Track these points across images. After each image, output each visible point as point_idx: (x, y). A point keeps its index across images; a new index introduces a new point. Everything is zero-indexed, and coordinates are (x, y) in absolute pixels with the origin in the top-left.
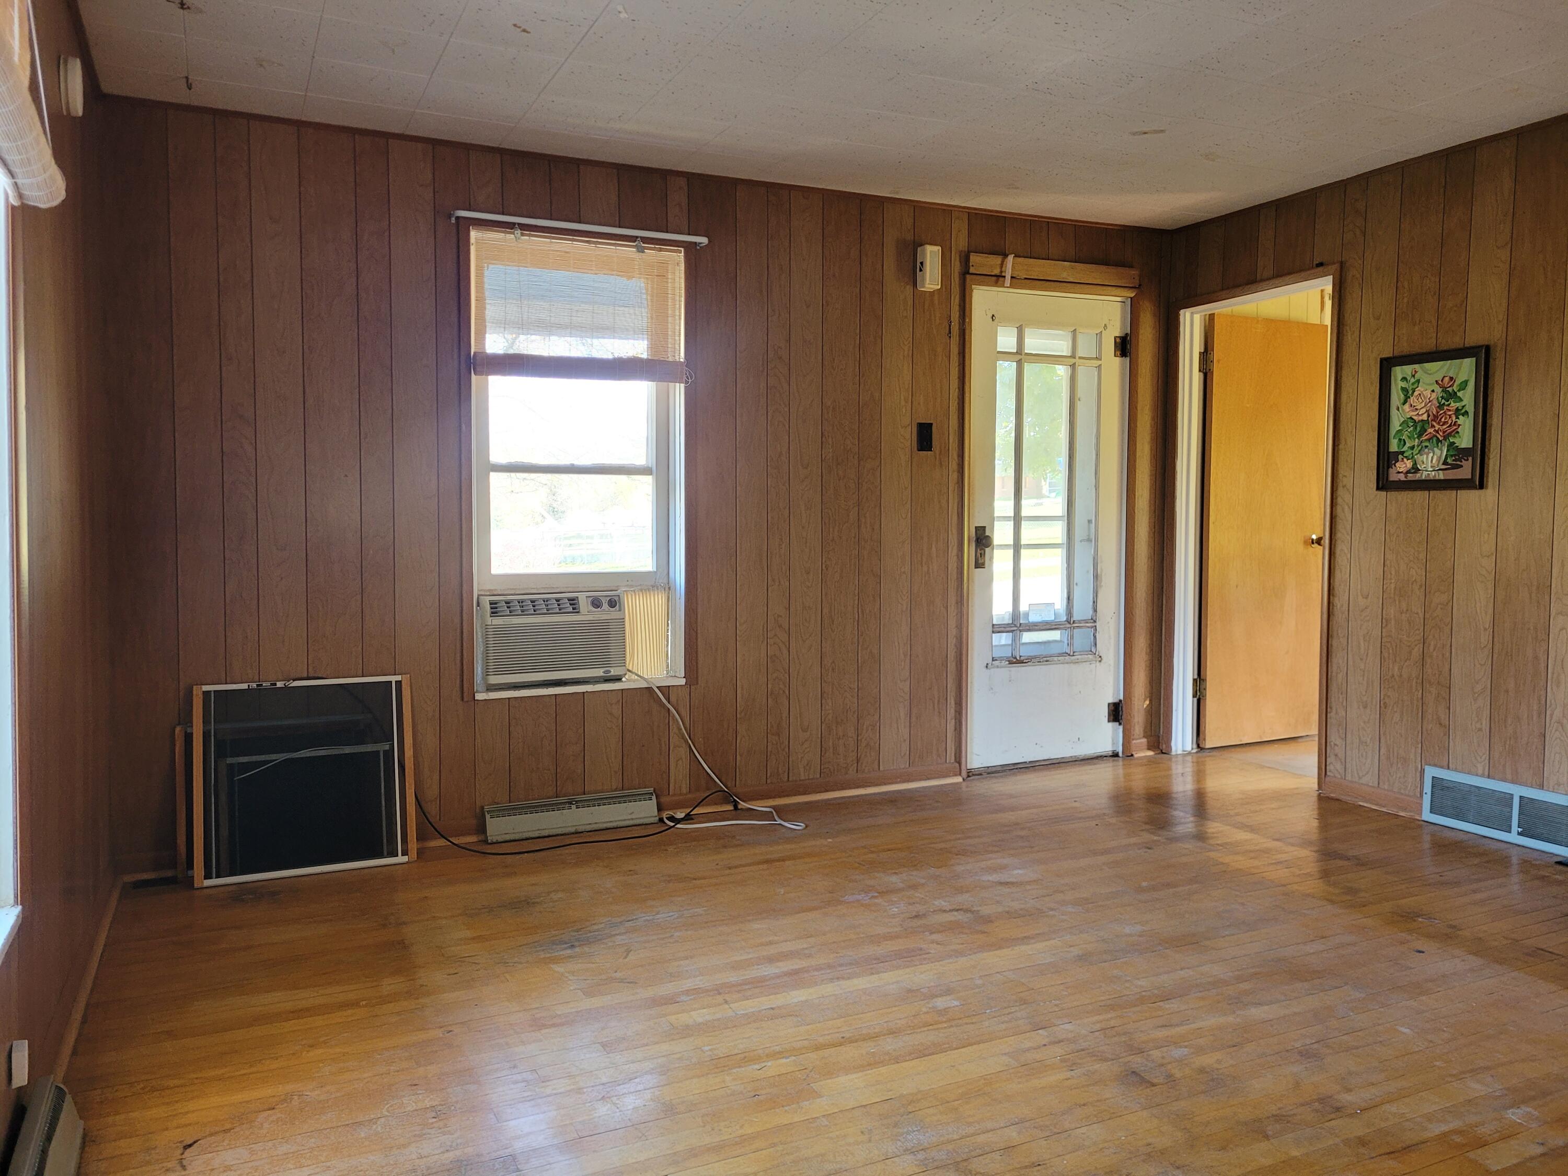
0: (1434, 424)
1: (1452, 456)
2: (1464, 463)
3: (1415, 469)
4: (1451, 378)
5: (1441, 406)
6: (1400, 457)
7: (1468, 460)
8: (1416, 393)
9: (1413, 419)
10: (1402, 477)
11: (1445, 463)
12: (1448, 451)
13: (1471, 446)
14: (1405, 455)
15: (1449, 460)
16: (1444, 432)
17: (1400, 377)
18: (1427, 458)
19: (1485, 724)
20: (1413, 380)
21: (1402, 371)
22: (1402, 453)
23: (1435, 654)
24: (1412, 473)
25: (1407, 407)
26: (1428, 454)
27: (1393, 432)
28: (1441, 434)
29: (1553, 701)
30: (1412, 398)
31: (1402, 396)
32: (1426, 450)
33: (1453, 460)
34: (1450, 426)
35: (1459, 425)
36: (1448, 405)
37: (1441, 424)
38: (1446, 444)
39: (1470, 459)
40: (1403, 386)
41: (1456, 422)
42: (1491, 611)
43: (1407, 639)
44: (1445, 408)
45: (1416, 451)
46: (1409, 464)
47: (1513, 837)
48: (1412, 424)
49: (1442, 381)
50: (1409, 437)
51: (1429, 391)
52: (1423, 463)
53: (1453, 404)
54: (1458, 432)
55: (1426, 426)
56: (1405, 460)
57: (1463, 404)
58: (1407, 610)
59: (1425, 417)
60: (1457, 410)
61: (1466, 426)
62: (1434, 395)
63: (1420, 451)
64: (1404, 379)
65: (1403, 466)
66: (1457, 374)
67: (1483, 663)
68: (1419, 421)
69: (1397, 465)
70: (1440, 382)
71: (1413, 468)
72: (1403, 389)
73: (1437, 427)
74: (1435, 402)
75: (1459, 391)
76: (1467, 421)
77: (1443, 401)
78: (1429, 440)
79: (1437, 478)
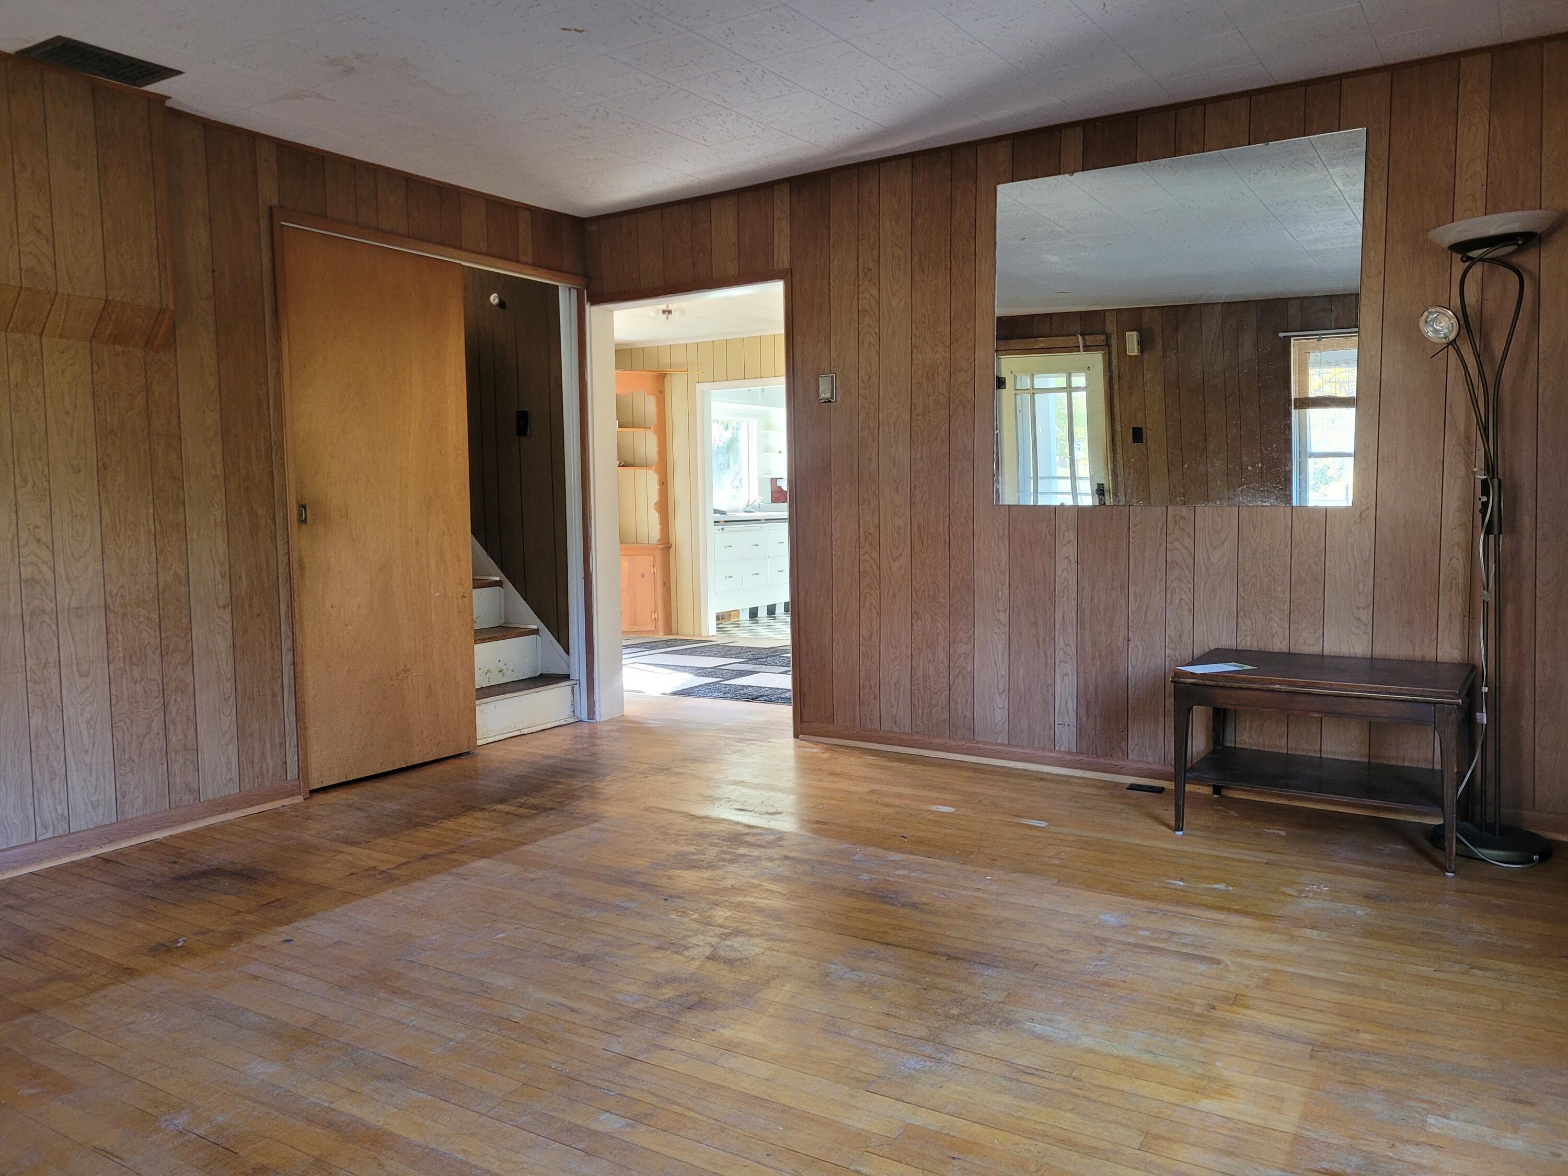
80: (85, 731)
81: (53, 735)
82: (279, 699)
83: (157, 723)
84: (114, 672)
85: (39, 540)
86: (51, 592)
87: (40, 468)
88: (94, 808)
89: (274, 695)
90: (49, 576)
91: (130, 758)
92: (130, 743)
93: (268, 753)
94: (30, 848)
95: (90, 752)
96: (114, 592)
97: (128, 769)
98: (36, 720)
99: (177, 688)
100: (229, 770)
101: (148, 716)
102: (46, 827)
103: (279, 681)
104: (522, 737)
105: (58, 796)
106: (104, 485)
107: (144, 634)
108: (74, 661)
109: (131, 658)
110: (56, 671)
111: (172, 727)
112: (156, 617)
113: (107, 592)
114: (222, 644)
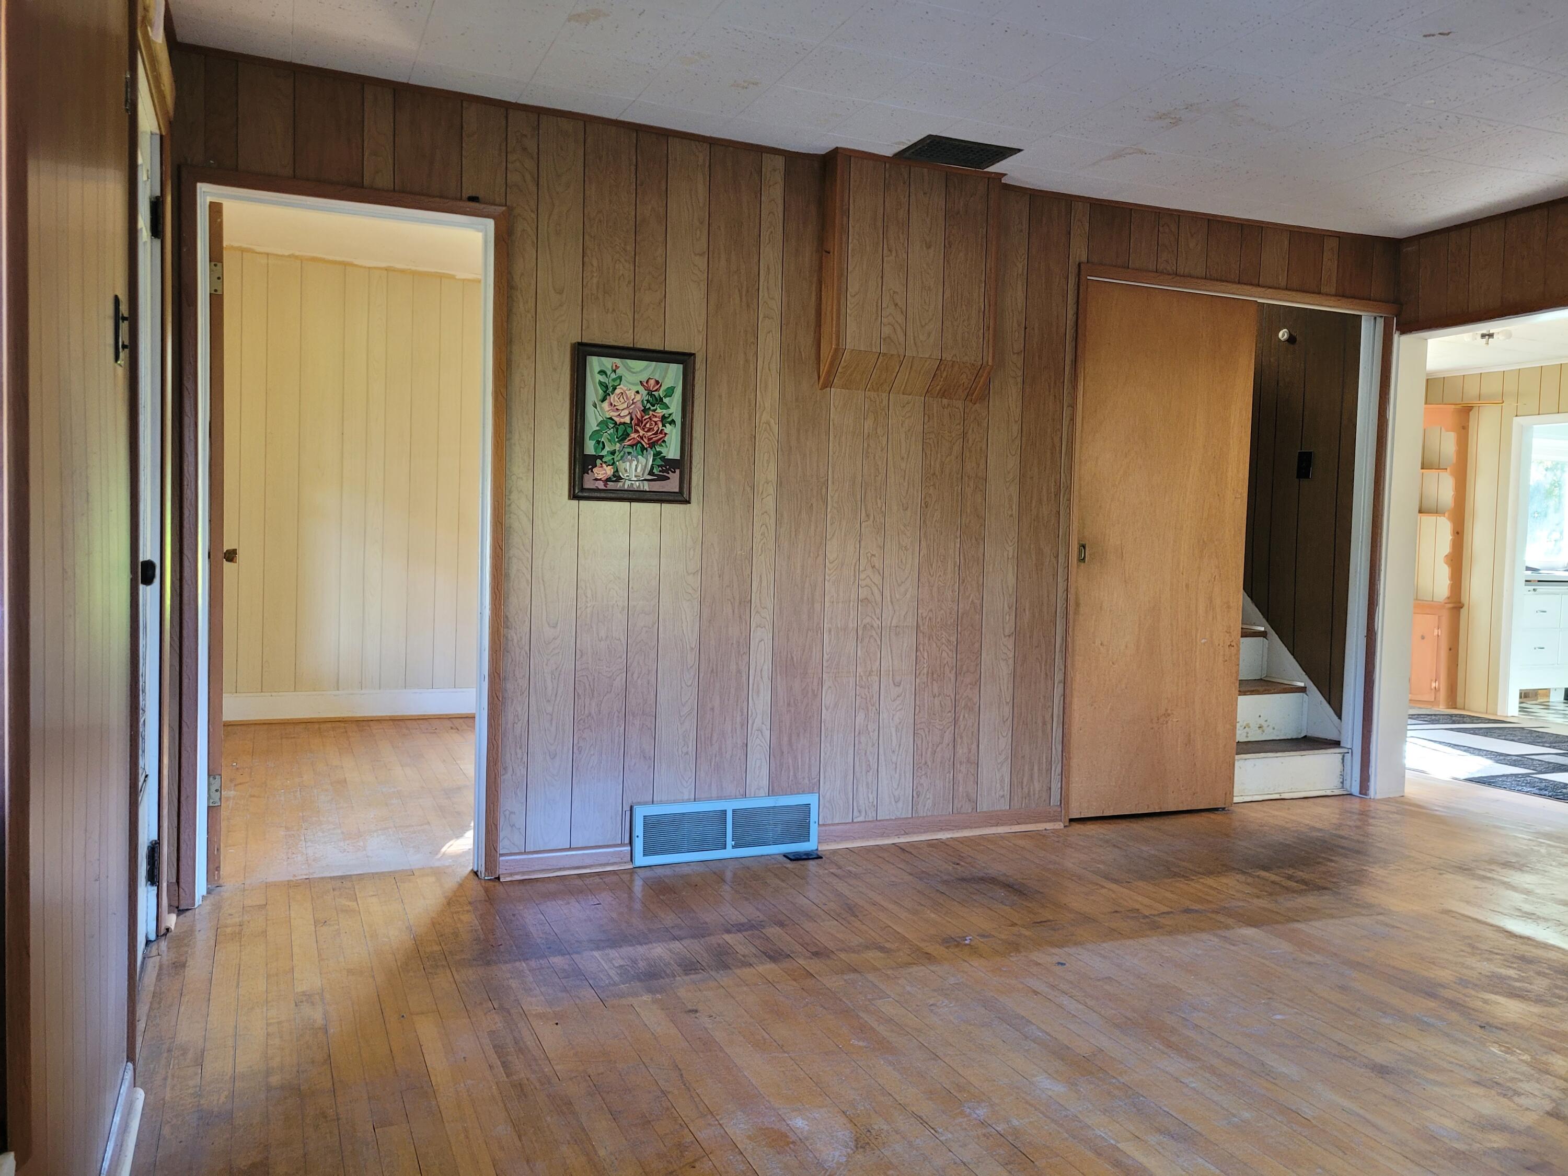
0: (639, 429)
1: (659, 466)
2: (671, 475)
3: (617, 478)
4: (657, 382)
5: (645, 410)
6: (598, 461)
7: (675, 472)
8: (618, 391)
9: (613, 420)
10: (601, 485)
11: (651, 473)
12: (654, 460)
13: (678, 458)
14: (604, 460)
15: (655, 471)
16: (649, 439)
17: (597, 369)
18: (630, 465)
19: (691, 748)
20: (613, 376)
21: (601, 364)
22: (601, 457)
23: (639, 682)
24: (613, 481)
25: (606, 405)
26: (631, 462)
27: (588, 433)
28: (646, 441)
29: (754, 711)
30: (612, 396)
31: (601, 392)
32: (629, 457)
33: (660, 471)
34: (656, 433)
35: (666, 434)
36: (654, 411)
37: (646, 430)
38: (652, 453)
39: (678, 471)
40: (602, 380)
41: (662, 430)
42: (697, 628)
43: (608, 669)
44: (651, 413)
45: (616, 458)
46: (609, 471)
47: (729, 852)
48: (612, 426)
49: (647, 382)
50: (610, 441)
51: (633, 392)
52: (626, 471)
53: (659, 410)
54: (664, 441)
55: (629, 430)
56: (604, 465)
57: (670, 412)
58: (607, 637)
59: (627, 420)
60: (664, 418)
61: (673, 434)
62: (638, 397)
63: (622, 457)
64: (602, 372)
65: (603, 472)
66: (664, 378)
67: (689, 683)
68: (621, 424)
69: (595, 470)
70: (645, 384)
71: (614, 476)
72: (604, 386)
73: (642, 433)
74: (639, 405)
75: (665, 396)
76: (674, 431)
77: (649, 405)
78: (632, 446)
79: (642, 489)
80: (894, 734)
81: (871, 734)
82: (1049, 727)
83: (948, 737)
84: (919, 684)
85: (873, 567)
86: (878, 611)
87: (879, 505)
88: (896, 802)
89: (1044, 723)
90: (878, 598)
91: (926, 763)
92: (927, 749)
93: (1036, 775)
94: (848, 827)
95: (896, 753)
96: (924, 615)
97: (923, 773)
98: (860, 719)
99: (966, 705)
100: (1002, 787)
101: (942, 728)
102: (860, 811)
103: (1050, 710)
104: (1282, 802)
105: (870, 786)
106: (924, 521)
107: (944, 654)
108: (891, 673)
109: (933, 674)
110: (877, 679)
111: (959, 741)
112: (955, 640)
113: (920, 614)
114: (1005, 670)
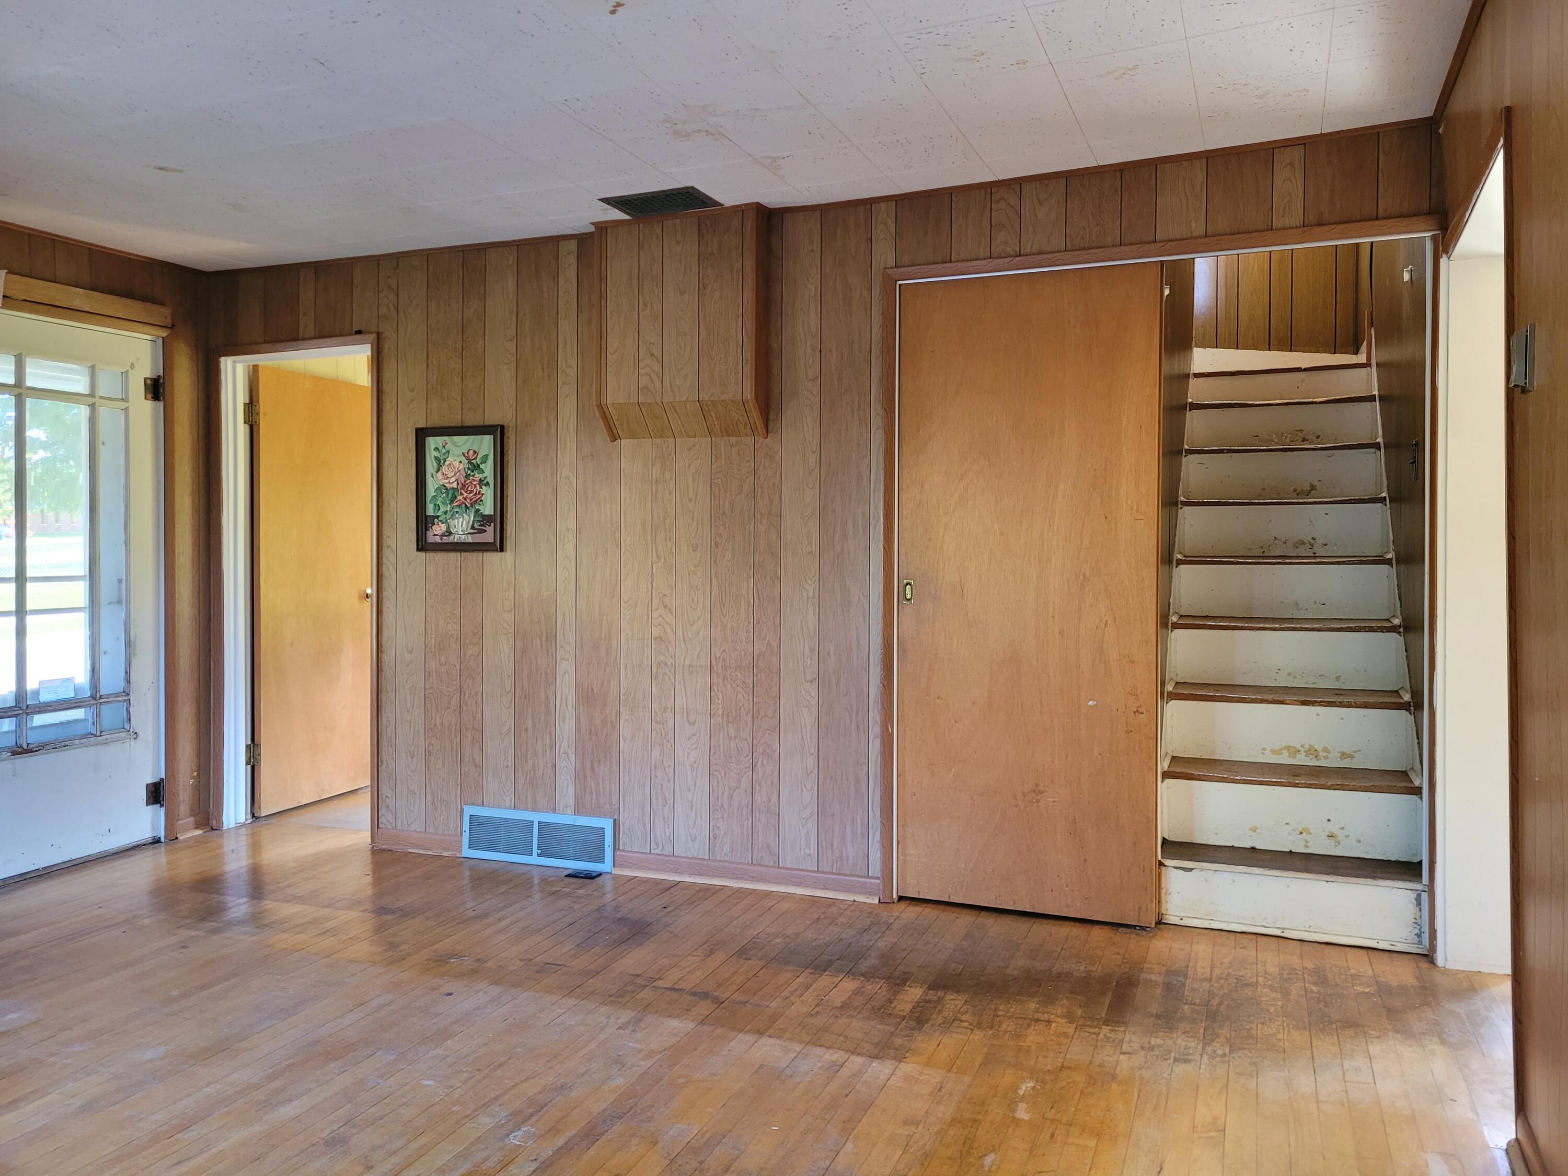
0: (463, 492)
1: (478, 521)
2: (487, 528)
3: (449, 533)
4: (475, 452)
5: (467, 476)
6: (436, 520)
7: (490, 526)
8: (447, 463)
9: (445, 486)
10: (438, 539)
11: (473, 528)
12: (474, 517)
13: (492, 513)
14: (439, 519)
15: (476, 526)
16: (471, 500)
17: (433, 447)
18: (458, 522)
19: (511, 762)
20: (444, 451)
21: (436, 442)
22: (438, 517)
23: (470, 701)
24: (446, 536)
25: (439, 474)
26: (458, 519)
27: (429, 498)
28: (468, 501)
29: (560, 735)
30: (443, 467)
31: (435, 464)
32: (457, 515)
33: (479, 526)
34: (475, 494)
35: (483, 494)
36: (473, 476)
37: (468, 492)
38: (473, 510)
39: (492, 524)
40: (436, 456)
41: (480, 491)
42: (512, 659)
43: (447, 689)
44: (471, 478)
45: (448, 516)
46: (443, 527)
47: (534, 859)
48: (445, 491)
49: (468, 453)
50: (443, 503)
51: (458, 462)
52: (455, 527)
53: (477, 475)
54: (482, 501)
55: (456, 493)
56: (440, 523)
57: (485, 476)
58: (446, 663)
59: (455, 485)
60: (481, 481)
61: (488, 494)
62: (461, 466)
63: (452, 516)
64: (437, 449)
65: (438, 529)
66: (480, 449)
67: (507, 706)
68: (451, 488)
69: (434, 527)
70: (466, 455)
71: (447, 532)
72: (437, 459)
73: (465, 495)
74: (463, 472)
75: (481, 463)
76: (489, 491)
77: (469, 472)
78: (459, 506)
79: (467, 541)
80: (689, 772)
81: (667, 770)
82: (864, 786)
83: (745, 782)
84: (714, 725)
85: (665, 606)
86: (671, 650)
87: (669, 547)
88: (693, 841)
89: (858, 781)
90: (672, 637)
91: (722, 806)
92: (723, 792)
93: (849, 838)
94: (643, 856)
95: (692, 791)
96: (718, 655)
97: (720, 816)
98: (656, 754)
99: (765, 751)
100: (808, 845)
101: (738, 772)
102: (657, 844)
103: (865, 768)
105: (666, 821)
106: (715, 561)
107: (740, 696)
108: (685, 711)
109: (728, 716)
110: (672, 716)
111: (758, 788)
112: (751, 682)
113: (713, 654)
114: (807, 718)
